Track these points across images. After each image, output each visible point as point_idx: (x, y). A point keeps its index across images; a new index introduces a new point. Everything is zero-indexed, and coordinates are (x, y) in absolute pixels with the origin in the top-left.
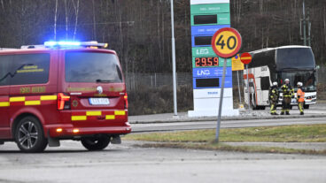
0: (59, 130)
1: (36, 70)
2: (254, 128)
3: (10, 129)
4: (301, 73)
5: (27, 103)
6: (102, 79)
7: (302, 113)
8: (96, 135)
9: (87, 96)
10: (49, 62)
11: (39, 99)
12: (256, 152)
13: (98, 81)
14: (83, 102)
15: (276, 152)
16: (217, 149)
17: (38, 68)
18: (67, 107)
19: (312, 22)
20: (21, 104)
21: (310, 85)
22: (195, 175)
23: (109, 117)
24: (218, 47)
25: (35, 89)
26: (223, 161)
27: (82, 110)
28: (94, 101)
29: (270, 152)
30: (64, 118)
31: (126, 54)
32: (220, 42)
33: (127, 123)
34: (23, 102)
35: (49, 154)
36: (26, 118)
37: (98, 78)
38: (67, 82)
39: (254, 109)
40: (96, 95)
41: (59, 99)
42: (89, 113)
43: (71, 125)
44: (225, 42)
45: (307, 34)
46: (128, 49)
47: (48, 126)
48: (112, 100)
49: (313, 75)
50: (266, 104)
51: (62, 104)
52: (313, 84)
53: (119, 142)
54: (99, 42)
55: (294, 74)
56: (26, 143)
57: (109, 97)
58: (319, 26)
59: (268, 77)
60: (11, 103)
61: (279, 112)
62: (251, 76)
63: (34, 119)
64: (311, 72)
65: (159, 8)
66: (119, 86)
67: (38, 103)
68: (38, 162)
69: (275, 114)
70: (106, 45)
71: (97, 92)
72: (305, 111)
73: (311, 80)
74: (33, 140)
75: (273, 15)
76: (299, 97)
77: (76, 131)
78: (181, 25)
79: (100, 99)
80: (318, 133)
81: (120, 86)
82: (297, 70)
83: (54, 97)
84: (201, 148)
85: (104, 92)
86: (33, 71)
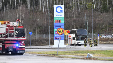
2: (69, 51)
19: (88, 21)
31: (36, 28)
32: (59, 31)
39: (71, 45)
45: (87, 25)
46: (37, 27)
50: (74, 44)
59: (74, 37)
62: (70, 36)
64: (86, 36)
65: (46, 16)
75: (77, 19)
78: (52, 21)
82: (82, 35)
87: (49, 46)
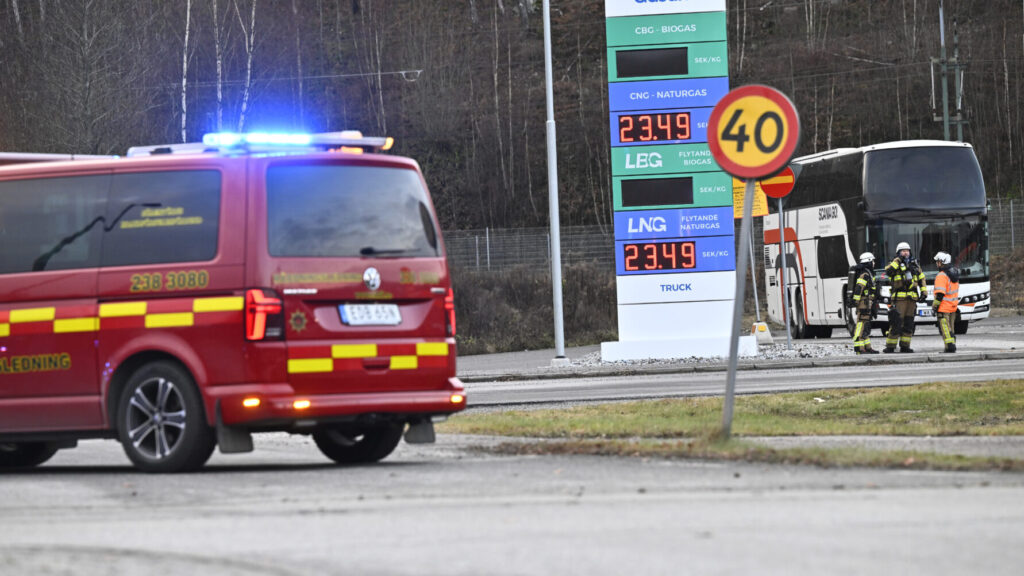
0: (251, 403)
1: (181, 222)
2: (812, 394)
3: (102, 399)
4: (941, 224)
5: (154, 321)
6: (378, 247)
7: (951, 348)
8: (361, 418)
9: (333, 299)
10: (219, 193)
11: (189, 309)
12: (858, 465)
13: (367, 252)
14: (322, 317)
15: (920, 466)
16: (734, 458)
17: (184, 215)
18: (276, 332)
19: (967, 67)
20: (135, 324)
21: (970, 260)
22: (707, 535)
23: (399, 363)
24: (728, 148)
25: (178, 276)
26: (767, 494)
27: (319, 340)
28: (356, 315)
29: (902, 466)
30: (266, 366)
32: (735, 131)
33: (455, 381)
34: (141, 319)
35: (222, 476)
36: (148, 367)
37: (366, 245)
38: (274, 256)
39: (797, 336)
40: (359, 295)
41: (250, 308)
42: (342, 350)
43: (287, 388)
44: (750, 131)
45: (952, 105)
47: (215, 391)
48: (408, 309)
49: (979, 229)
50: (834, 319)
51: (260, 321)
52: (980, 258)
53: (430, 439)
54: (365, 133)
55: (920, 228)
56: (150, 443)
57: (400, 302)
58: (989, 80)
59: (841, 238)
60: (105, 321)
61: (879, 345)
62: (791, 236)
63: (175, 371)
64: (974, 222)
66: (427, 268)
67: (185, 320)
68: (201, 500)
69: (868, 350)
70: (389, 142)
71: (364, 286)
72: (961, 342)
73: (975, 246)
74: (172, 432)
75: (845, 48)
76: (940, 296)
77: (302, 404)
79: (372, 308)
80: (1010, 408)
81: (432, 268)
82: (928, 214)
83: (235, 303)
84: (683, 455)
85: (384, 286)
86: (170, 222)
87: (562, 358)
